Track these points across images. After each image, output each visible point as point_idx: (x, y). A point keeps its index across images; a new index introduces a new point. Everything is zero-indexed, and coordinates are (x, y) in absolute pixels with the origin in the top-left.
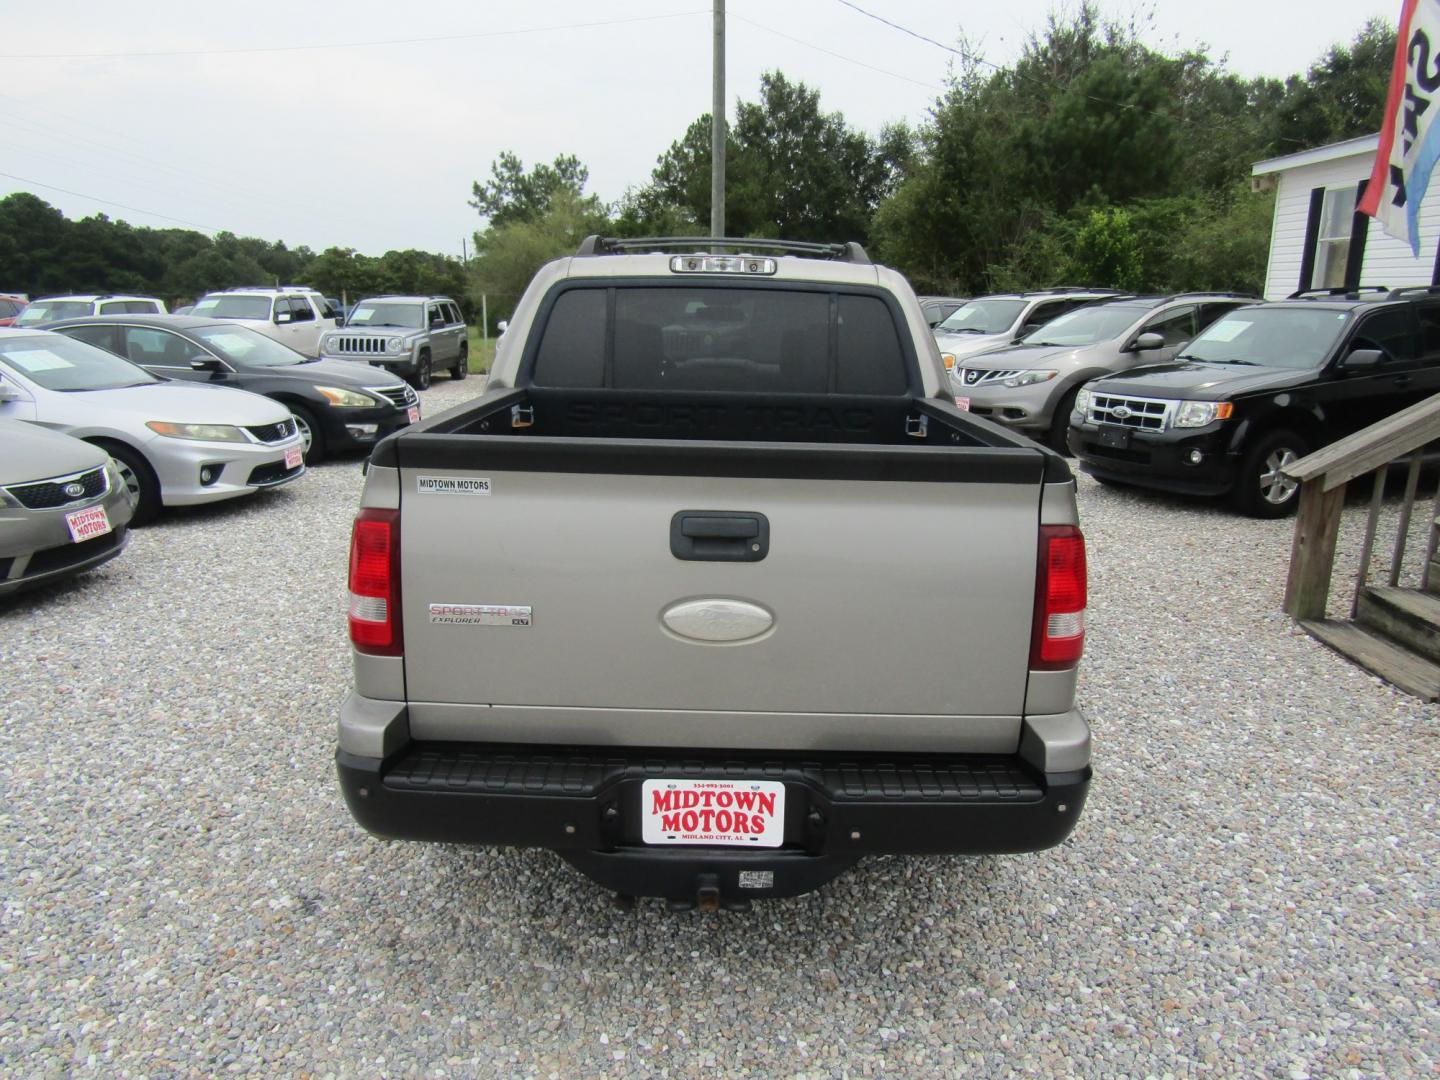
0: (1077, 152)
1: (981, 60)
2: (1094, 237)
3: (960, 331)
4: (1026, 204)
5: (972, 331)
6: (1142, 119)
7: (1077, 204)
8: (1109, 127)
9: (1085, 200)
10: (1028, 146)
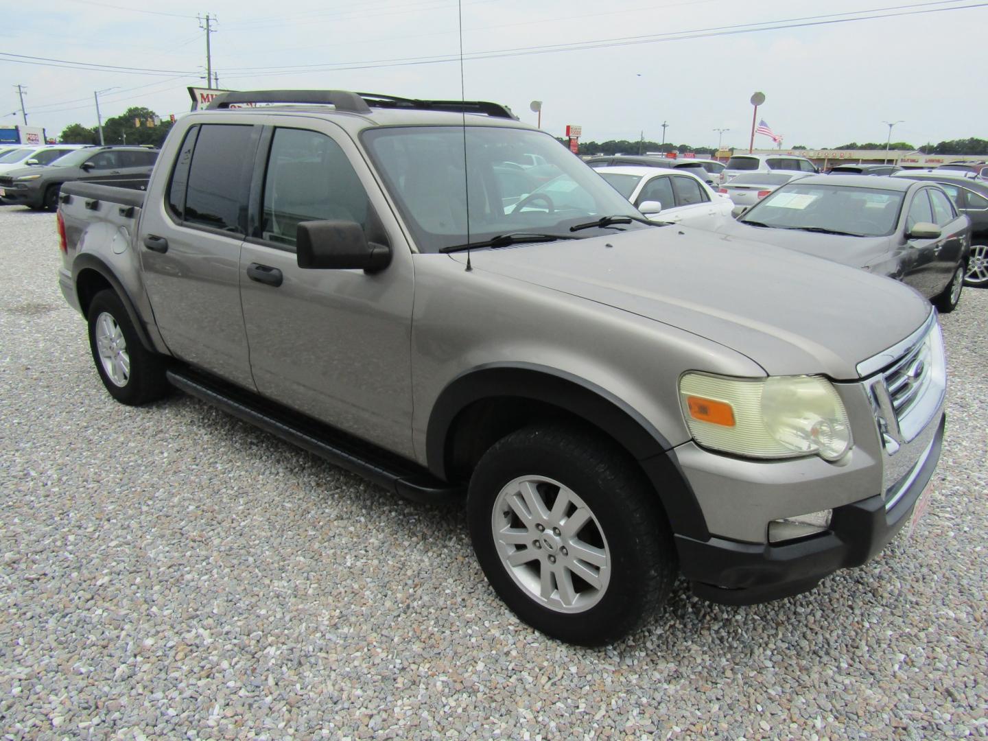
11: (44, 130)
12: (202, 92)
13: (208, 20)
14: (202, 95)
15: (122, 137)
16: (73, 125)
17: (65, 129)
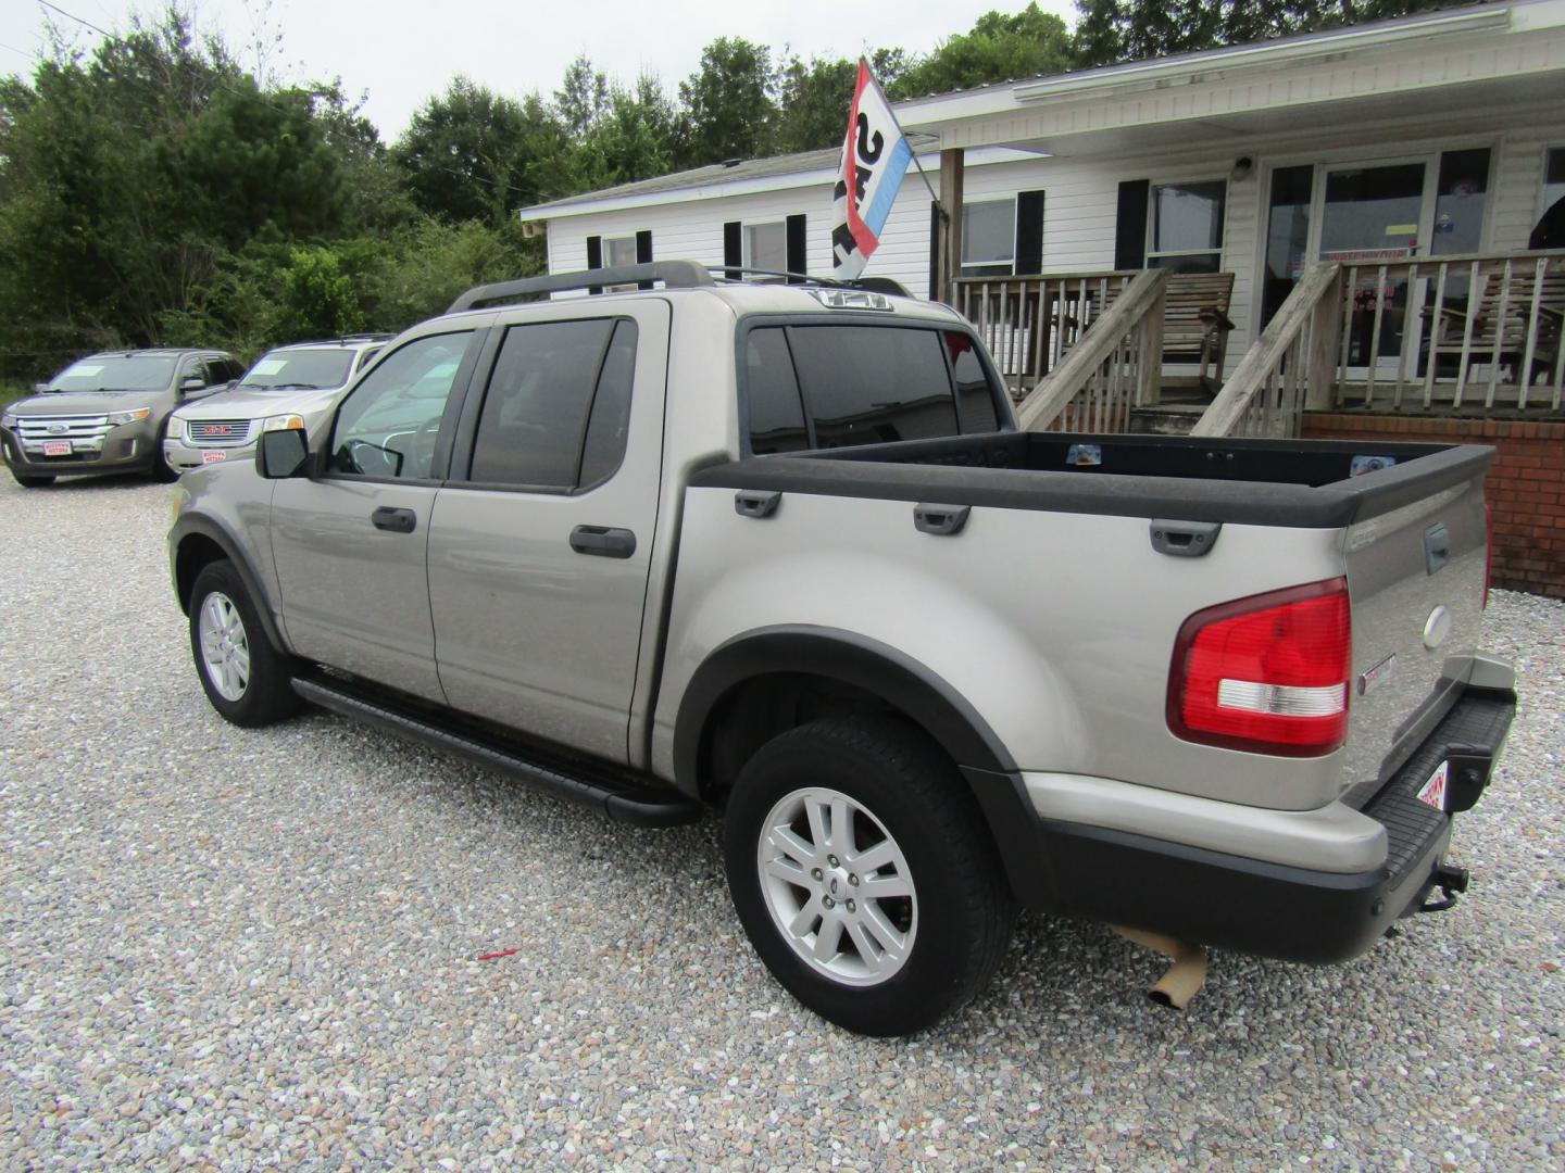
0: (238, 181)
1: (81, 54)
2: (305, 279)
3: (281, 387)
4: (189, 237)
5: (299, 387)
6: (299, 150)
7: (250, 241)
8: (267, 155)
9: (259, 237)
10: (169, 170)
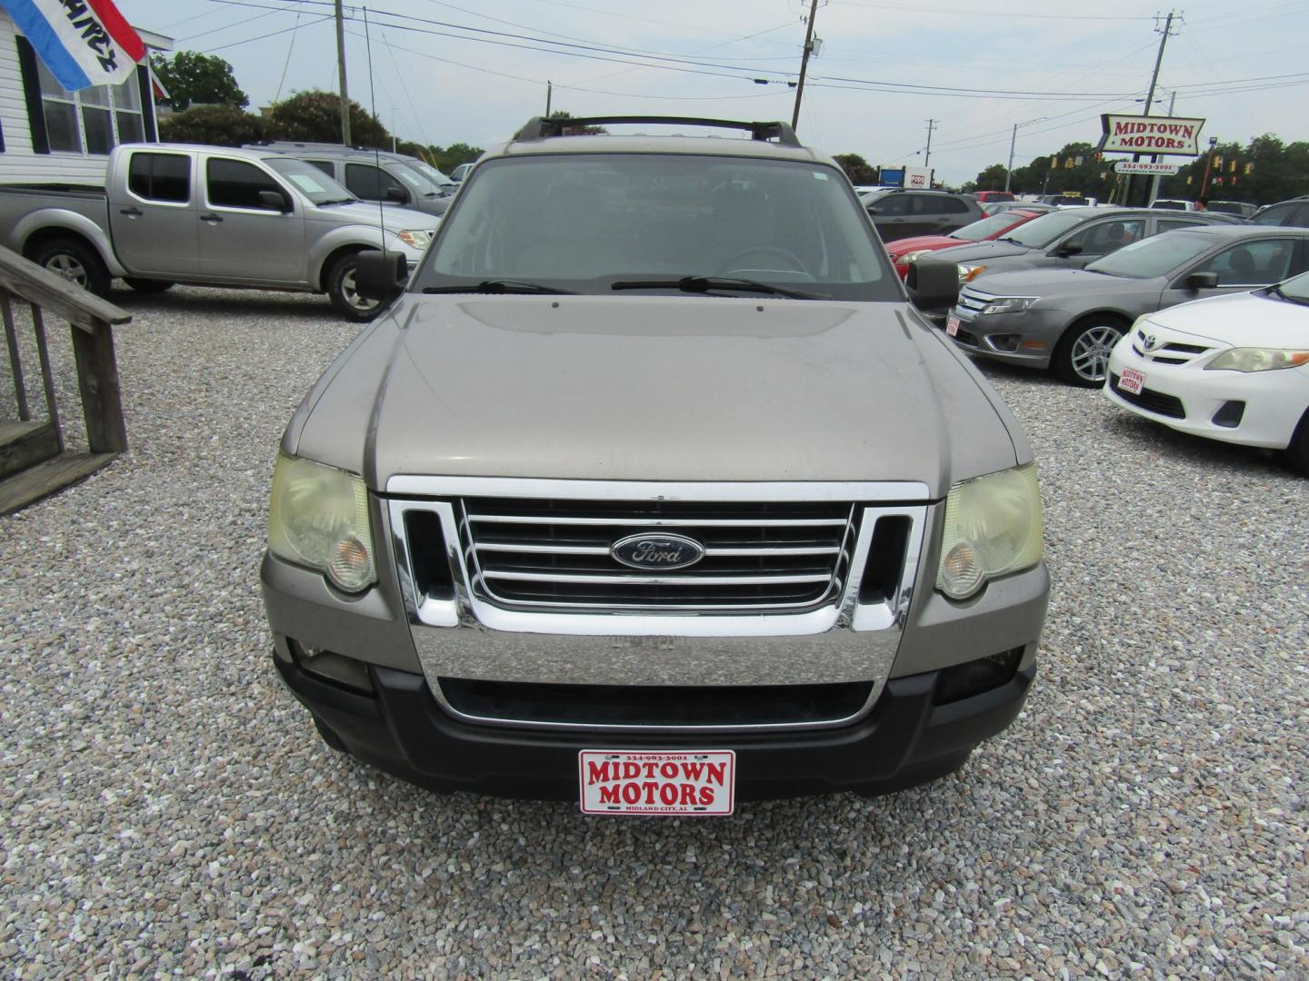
11: (933, 171)
12: (1118, 120)
13: (1169, 20)
14: (1119, 124)
15: (1044, 181)
16: (994, 165)
17: (983, 171)
